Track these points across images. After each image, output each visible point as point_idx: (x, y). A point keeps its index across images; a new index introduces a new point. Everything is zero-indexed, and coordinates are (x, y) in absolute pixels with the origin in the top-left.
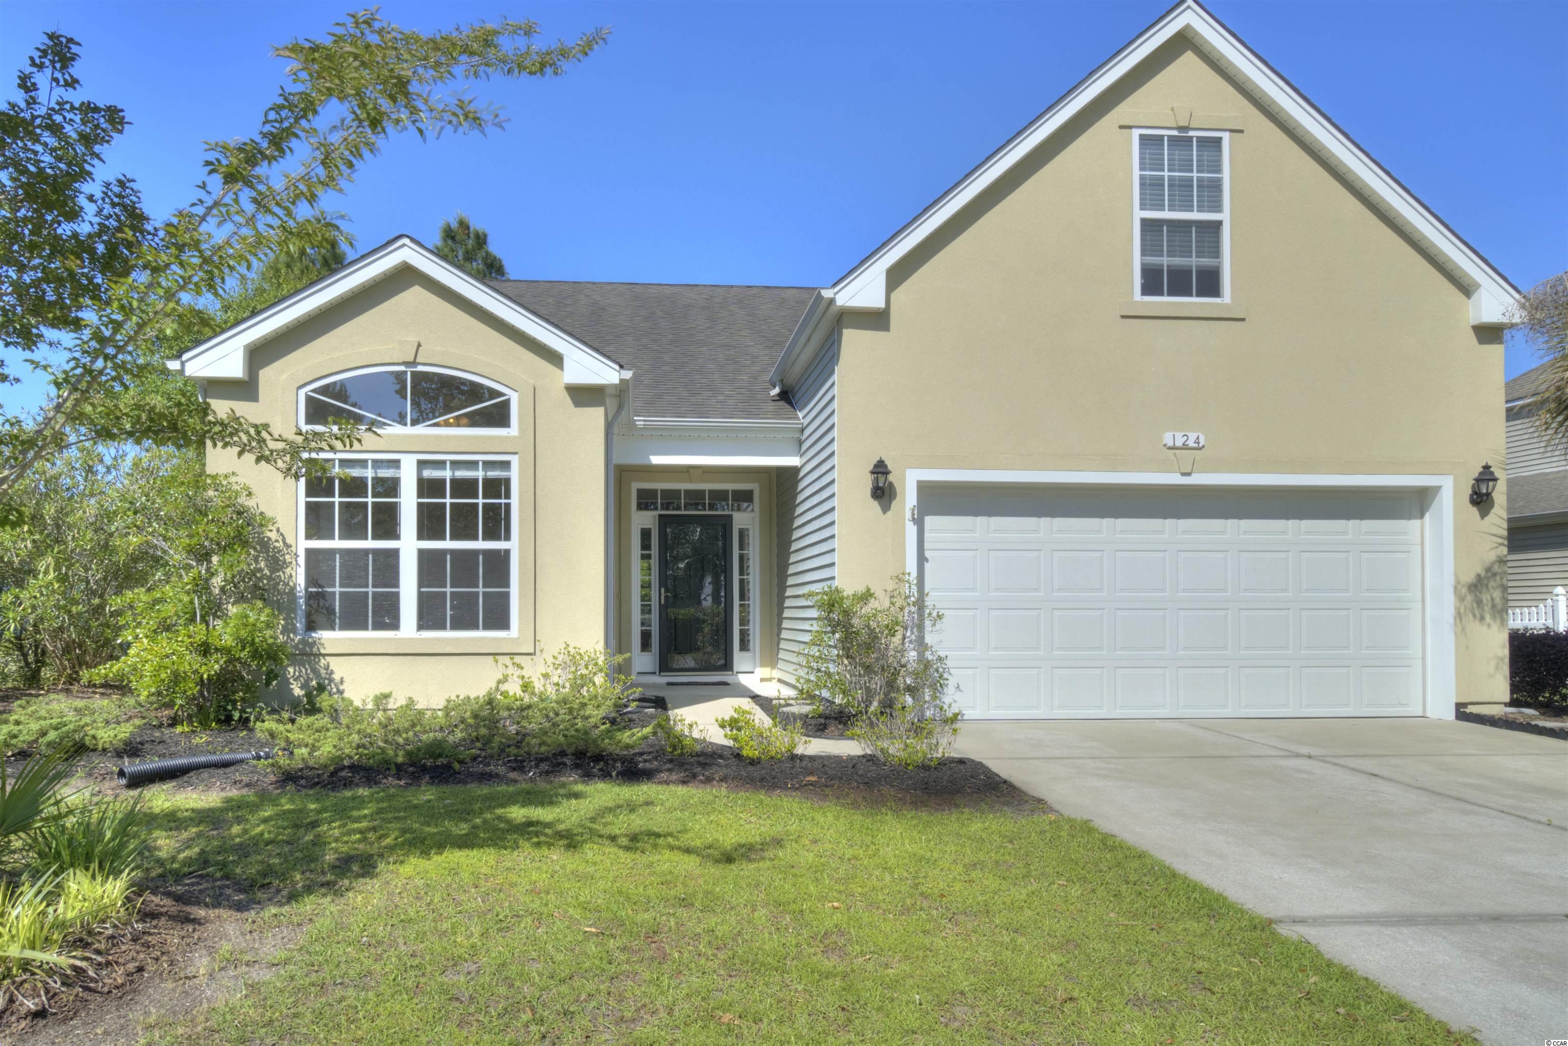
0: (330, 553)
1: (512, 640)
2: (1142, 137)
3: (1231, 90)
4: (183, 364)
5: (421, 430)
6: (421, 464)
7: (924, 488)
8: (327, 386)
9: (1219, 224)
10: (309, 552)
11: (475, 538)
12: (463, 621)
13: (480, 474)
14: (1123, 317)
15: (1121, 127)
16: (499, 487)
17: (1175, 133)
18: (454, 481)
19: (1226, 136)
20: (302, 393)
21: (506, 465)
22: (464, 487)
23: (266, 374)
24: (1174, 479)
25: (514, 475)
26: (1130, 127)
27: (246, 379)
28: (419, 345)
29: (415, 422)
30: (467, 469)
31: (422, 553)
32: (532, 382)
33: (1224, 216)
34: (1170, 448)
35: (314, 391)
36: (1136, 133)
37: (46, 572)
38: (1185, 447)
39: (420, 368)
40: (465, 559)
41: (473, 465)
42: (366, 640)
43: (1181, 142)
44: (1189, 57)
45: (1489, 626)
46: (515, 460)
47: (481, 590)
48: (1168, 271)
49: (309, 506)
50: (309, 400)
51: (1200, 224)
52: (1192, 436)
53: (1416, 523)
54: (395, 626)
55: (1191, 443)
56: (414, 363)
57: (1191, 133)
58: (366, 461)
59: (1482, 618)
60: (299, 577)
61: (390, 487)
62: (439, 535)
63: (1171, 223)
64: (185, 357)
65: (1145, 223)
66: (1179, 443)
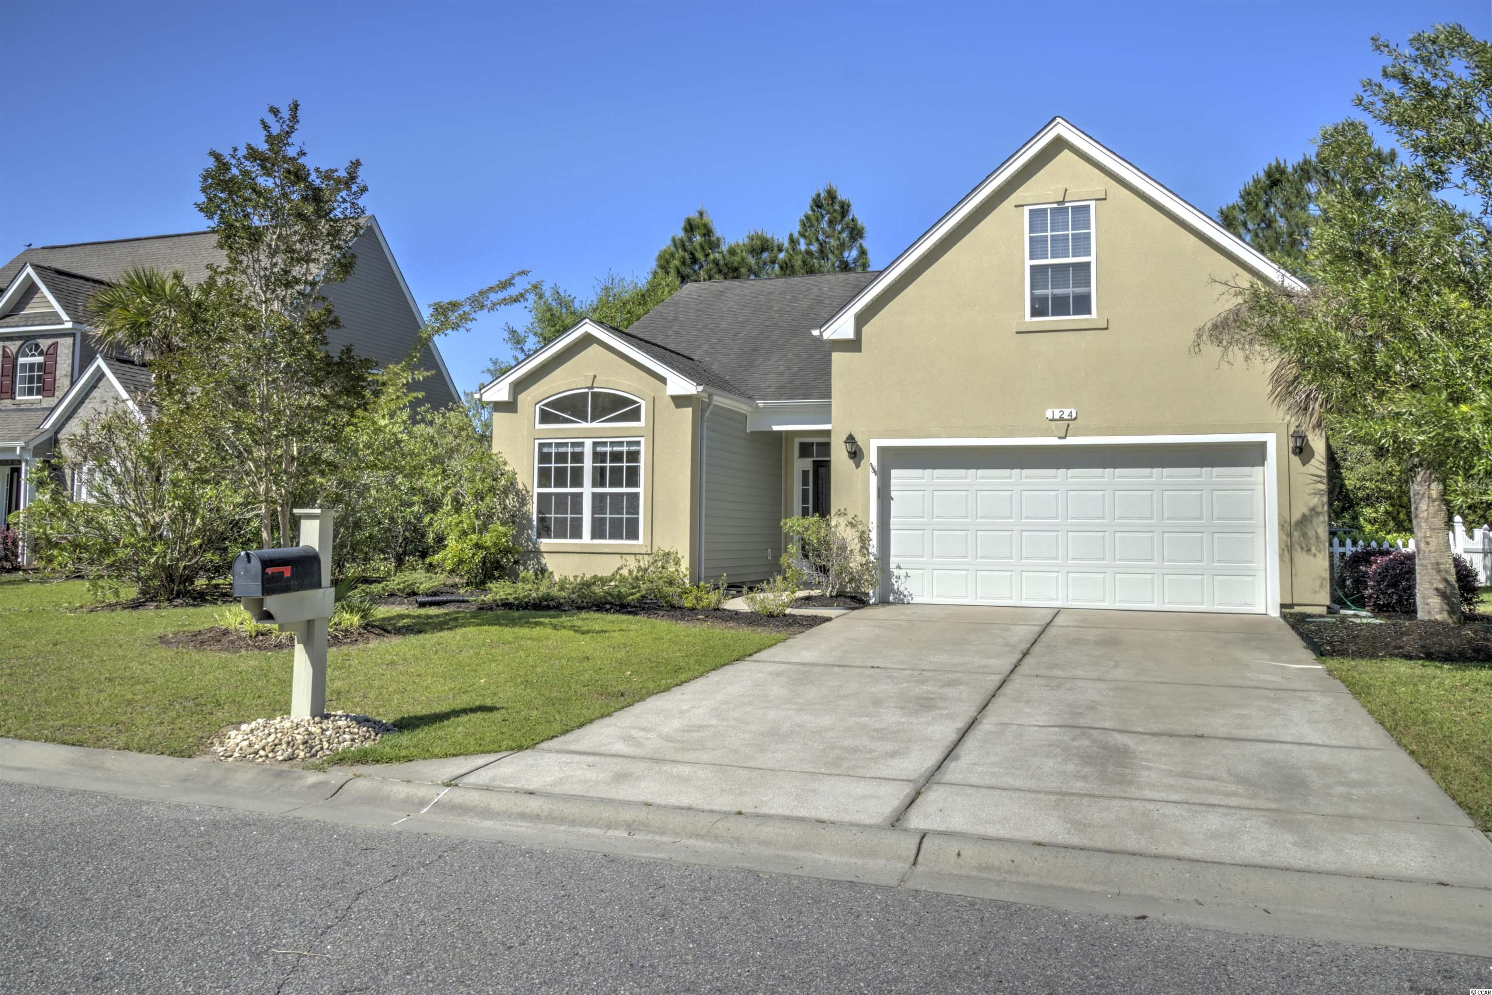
0: (550, 495)
1: (639, 546)
2: (1031, 211)
3: (1096, 171)
4: (481, 395)
5: (595, 425)
6: (595, 444)
7: (883, 451)
8: (549, 402)
9: (1088, 265)
10: (539, 494)
11: (621, 486)
12: (616, 534)
13: (625, 449)
14: (1018, 333)
15: (1016, 206)
16: (634, 456)
17: (1055, 206)
18: (612, 453)
19: (1092, 204)
20: (538, 407)
21: (638, 443)
22: (616, 457)
23: (521, 397)
24: (1054, 441)
25: (642, 449)
26: (1023, 206)
27: (511, 400)
28: (595, 377)
29: (592, 421)
30: (620, 446)
31: (594, 495)
32: (652, 394)
33: (1092, 259)
34: (1050, 420)
35: (544, 405)
36: (1026, 209)
37: (447, 505)
38: (1061, 419)
39: (596, 390)
40: (617, 498)
41: (621, 444)
42: (566, 544)
43: (1060, 211)
44: (1066, 153)
45: (1315, 555)
46: (642, 440)
47: (625, 516)
48: (1052, 298)
49: (540, 469)
50: (542, 410)
51: (1075, 265)
52: (1067, 412)
53: (1258, 470)
54: (580, 536)
55: (1066, 416)
56: (592, 387)
57: (1067, 205)
58: (567, 443)
59: (1309, 550)
60: (533, 508)
61: (578, 457)
62: (602, 484)
63: (1054, 267)
64: (483, 391)
65: (1033, 268)
66: (1057, 416)
